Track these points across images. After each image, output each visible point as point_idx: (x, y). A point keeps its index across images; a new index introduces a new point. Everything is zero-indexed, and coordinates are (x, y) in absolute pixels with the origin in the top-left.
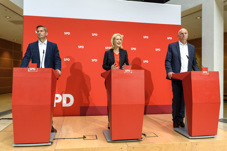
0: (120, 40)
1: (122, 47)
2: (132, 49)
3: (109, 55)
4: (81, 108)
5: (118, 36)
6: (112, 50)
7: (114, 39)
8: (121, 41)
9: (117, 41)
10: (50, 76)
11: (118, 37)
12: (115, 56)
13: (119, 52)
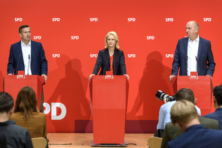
0: (113, 40)
2: (149, 38)
4: (77, 122)
5: (110, 36)
9: (109, 41)
10: (36, 82)
13: (113, 54)
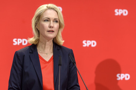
0: (56, 21)
1: (61, 41)
2: (87, 43)
3: (27, 62)
5: (49, 11)
6: (33, 47)
7: (39, 17)
8: (56, 25)
9: (46, 24)
11: (51, 14)
12: (42, 65)
13: (51, 55)
